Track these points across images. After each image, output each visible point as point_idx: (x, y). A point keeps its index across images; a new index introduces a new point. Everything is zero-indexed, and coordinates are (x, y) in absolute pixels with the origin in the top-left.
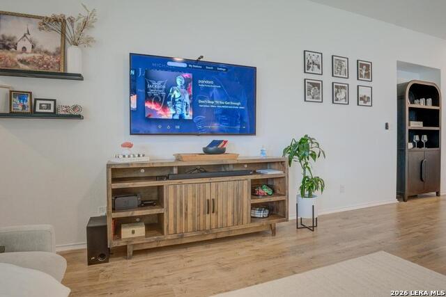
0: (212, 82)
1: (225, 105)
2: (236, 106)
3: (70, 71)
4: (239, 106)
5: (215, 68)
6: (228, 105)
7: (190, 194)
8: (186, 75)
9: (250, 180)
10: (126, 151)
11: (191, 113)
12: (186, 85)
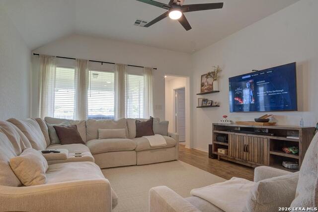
0: (264, 81)
1: (272, 93)
2: (280, 92)
3: (214, 90)
4: (283, 92)
5: (266, 73)
6: (275, 93)
7: (237, 140)
8: (251, 81)
9: (269, 140)
10: (224, 119)
11: (253, 100)
12: (251, 86)
